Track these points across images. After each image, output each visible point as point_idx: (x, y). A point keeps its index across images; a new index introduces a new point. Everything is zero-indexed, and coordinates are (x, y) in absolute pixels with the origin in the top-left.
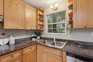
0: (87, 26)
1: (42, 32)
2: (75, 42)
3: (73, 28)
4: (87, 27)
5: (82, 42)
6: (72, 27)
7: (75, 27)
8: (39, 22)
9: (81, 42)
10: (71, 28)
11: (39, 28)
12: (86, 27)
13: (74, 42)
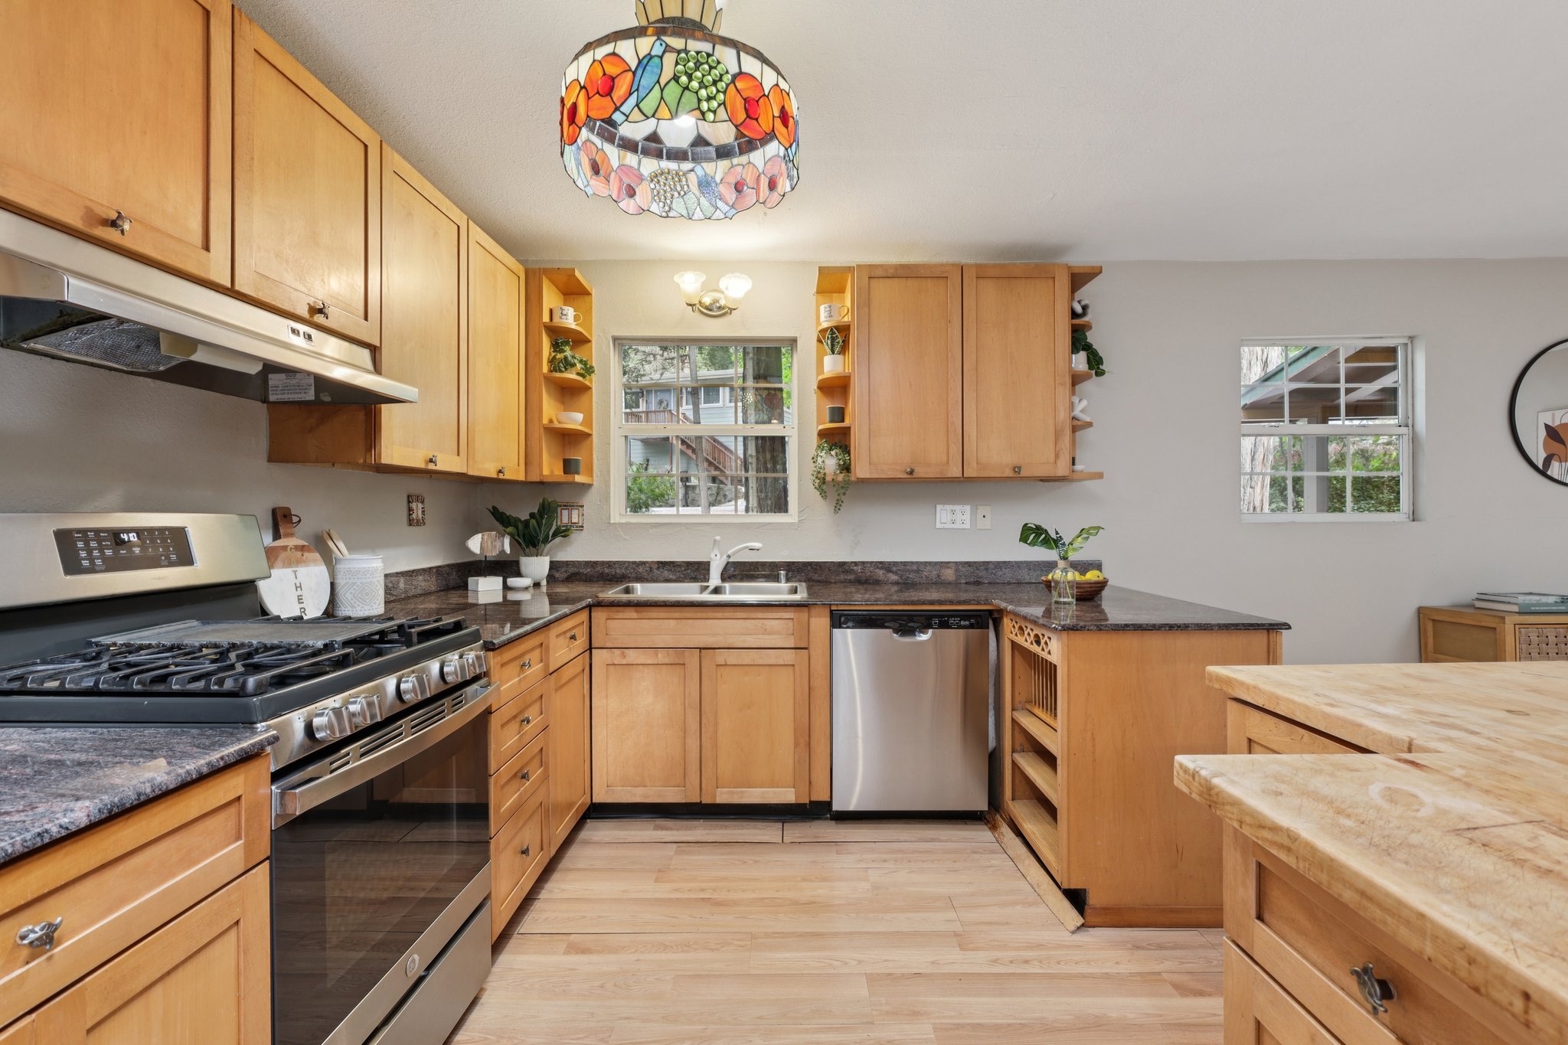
0: (916, 470)
1: (570, 506)
2: (858, 569)
3: (853, 478)
4: (915, 475)
5: (895, 564)
6: (846, 468)
7: (861, 471)
8: (550, 410)
9: (887, 567)
10: (840, 477)
11: (550, 468)
12: (911, 472)
13: (851, 571)
